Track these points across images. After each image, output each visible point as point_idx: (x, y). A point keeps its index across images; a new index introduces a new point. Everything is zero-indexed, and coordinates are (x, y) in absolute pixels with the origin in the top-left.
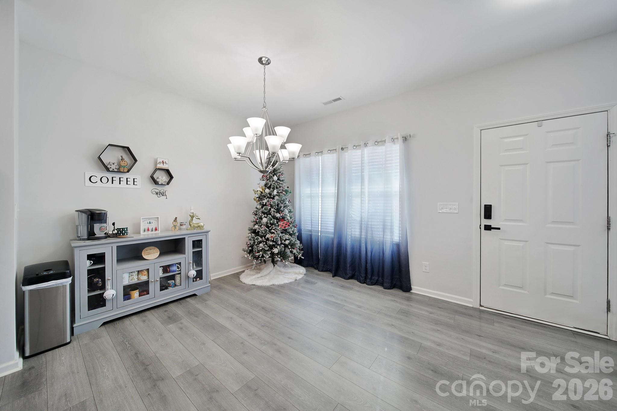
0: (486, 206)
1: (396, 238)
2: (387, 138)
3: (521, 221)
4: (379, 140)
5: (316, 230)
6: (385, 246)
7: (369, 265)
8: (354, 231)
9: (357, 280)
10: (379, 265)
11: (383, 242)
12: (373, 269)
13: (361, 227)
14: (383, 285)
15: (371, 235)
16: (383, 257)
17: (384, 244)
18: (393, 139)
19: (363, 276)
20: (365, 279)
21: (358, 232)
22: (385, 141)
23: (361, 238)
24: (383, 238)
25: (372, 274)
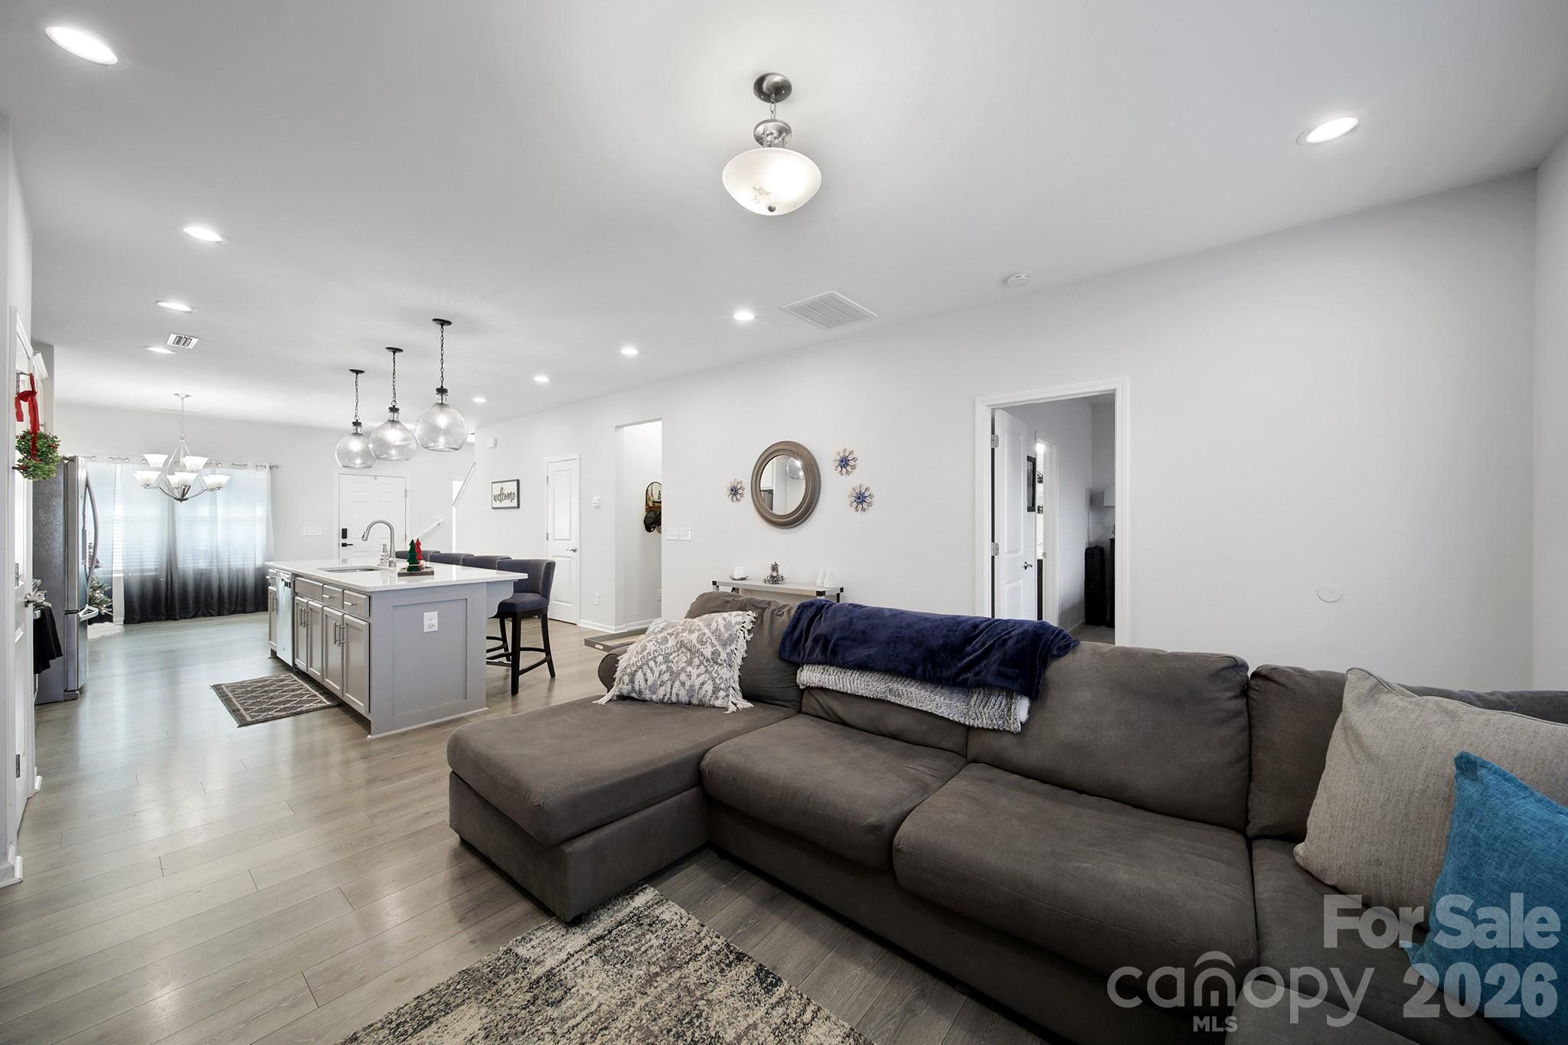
0: (343, 529)
2: (251, 464)
4: (237, 463)
6: (246, 573)
7: (226, 595)
8: (197, 563)
9: (205, 616)
10: (237, 593)
11: (243, 569)
12: (230, 599)
13: (212, 556)
14: (244, 611)
15: (227, 564)
16: (244, 583)
17: (246, 570)
18: (257, 466)
19: (216, 608)
20: (219, 609)
21: (205, 562)
22: (245, 466)
23: (211, 570)
24: (244, 565)
25: (230, 605)
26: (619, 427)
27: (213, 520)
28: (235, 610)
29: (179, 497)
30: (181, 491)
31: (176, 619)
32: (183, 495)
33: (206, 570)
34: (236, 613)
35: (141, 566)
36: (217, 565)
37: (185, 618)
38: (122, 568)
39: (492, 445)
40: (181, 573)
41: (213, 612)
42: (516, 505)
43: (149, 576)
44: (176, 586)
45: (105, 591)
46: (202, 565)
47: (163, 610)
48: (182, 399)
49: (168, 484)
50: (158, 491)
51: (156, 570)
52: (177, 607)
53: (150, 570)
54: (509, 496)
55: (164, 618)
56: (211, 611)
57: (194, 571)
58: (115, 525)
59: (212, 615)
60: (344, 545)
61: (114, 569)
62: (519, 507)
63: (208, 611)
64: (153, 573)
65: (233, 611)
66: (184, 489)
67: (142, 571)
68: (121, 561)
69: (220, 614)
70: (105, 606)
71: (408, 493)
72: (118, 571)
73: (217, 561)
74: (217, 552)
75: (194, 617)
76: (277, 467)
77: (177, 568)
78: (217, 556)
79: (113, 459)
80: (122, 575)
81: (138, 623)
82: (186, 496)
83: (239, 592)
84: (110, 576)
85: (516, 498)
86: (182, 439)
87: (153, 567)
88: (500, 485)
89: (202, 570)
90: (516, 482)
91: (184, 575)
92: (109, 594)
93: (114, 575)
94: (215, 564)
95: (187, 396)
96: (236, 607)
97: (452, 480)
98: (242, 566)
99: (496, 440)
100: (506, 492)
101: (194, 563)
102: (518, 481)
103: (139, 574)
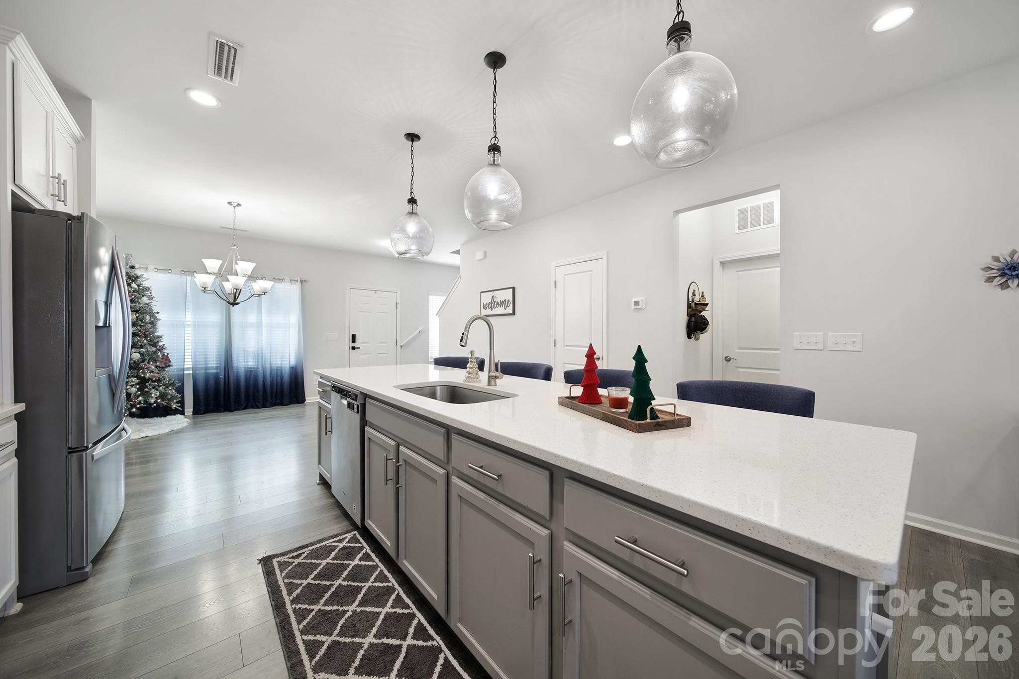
0: (352, 335)
1: (293, 362)
2: (287, 279)
3: (368, 343)
4: (277, 278)
5: (181, 368)
6: (283, 371)
7: (269, 390)
8: (247, 362)
9: (253, 408)
10: (277, 389)
11: (282, 367)
12: (272, 393)
13: (258, 356)
14: (282, 404)
15: (269, 363)
16: (282, 380)
17: (283, 368)
18: (291, 280)
19: (261, 401)
20: (264, 403)
21: (253, 362)
22: (282, 280)
23: (257, 368)
24: (282, 364)
25: (272, 398)
26: (677, 212)
27: (260, 325)
28: (275, 402)
29: (232, 301)
30: (233, 296)
31: (231, 411)
32: (235, 299)
33: (254, 368)
34: (276, 406)
35: (206, 364)
36: (262, 364)
37: (238, 410)
38: (191, 366)
39: (482, 257)
40: (235, 370)
41: (259, 405)
42: (511, 312)
43: (211, 373)
44: (232, 382)
45: (176, 388)
46: (251, 364)
47: (222, 402)
48: (234, 207)
49: (222, 288)
50: (214, 295)
51: (217, 368)
52: (232, 400)
53: (212, 368)
54: (502, 303)
55: (223, 410)
56: (258, 403)
57: (245, 368)
58: (186, 329)
59: (258, 408)
60: (353, 348)
61: (185, 367)
62: (514, 313)
63: (255, 404)
64: (214, 371)
65: (273, 404)
66: (236, 293)
67: (206, 368)
68: (190, 360)
69: (264, 406)
70: (175, 401)
71: (398, 305)
72: (188, 369)
73: (262, 360)
74: (262, 353)
75: (245, 408)
76: (306, 281)
77: (232, 367)
78: (262, 356)
79: (185, 272)
80: (191, 372)
81: (203, 414)
82: (238, 301)
83: (278, 387)
84: (182, 372)
85: (511, 305)
86: (234, 246)
87: (215, 365)
88: (491, 294)
89: (251, 368)
90: (512, 290)
91: (238, 372)
92: (181, 390)
93: (185, 372)
94: (260, 363)
95: (239, 204)
96: (276, 400)
97: (429, 295)
98: (280, 365)
99: (485, 253)
100: (498, 300)
101: (245, 362)
102: (514, 288)
103: (204, 371)
